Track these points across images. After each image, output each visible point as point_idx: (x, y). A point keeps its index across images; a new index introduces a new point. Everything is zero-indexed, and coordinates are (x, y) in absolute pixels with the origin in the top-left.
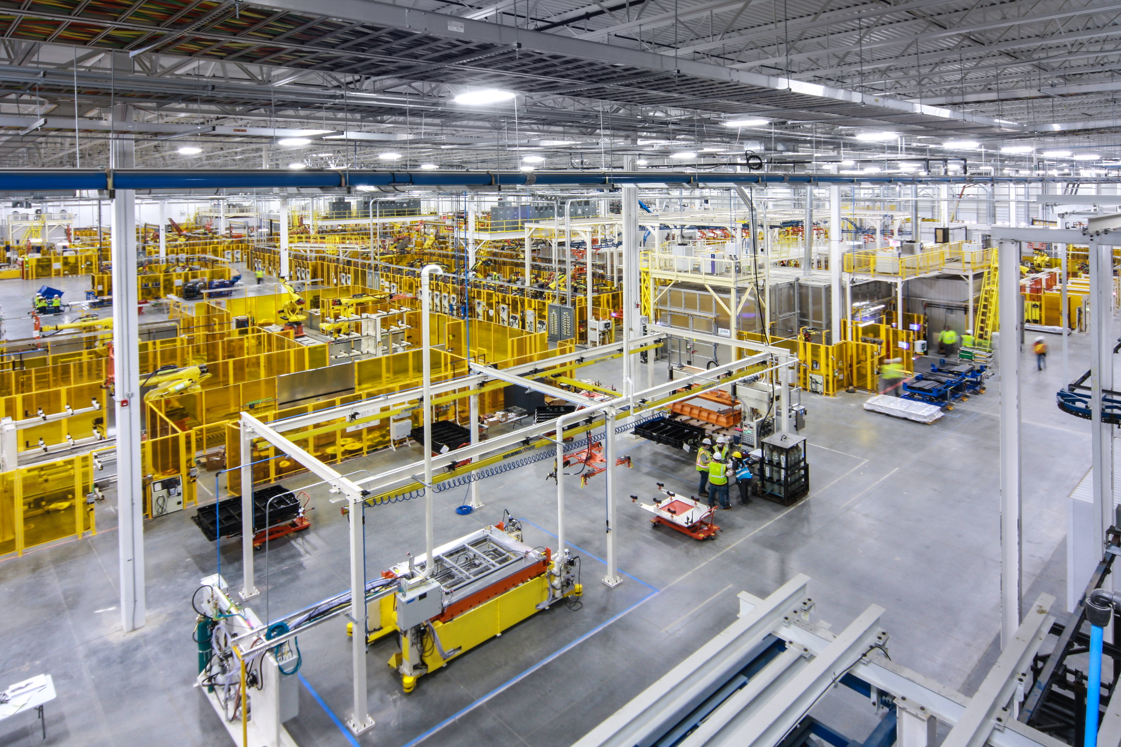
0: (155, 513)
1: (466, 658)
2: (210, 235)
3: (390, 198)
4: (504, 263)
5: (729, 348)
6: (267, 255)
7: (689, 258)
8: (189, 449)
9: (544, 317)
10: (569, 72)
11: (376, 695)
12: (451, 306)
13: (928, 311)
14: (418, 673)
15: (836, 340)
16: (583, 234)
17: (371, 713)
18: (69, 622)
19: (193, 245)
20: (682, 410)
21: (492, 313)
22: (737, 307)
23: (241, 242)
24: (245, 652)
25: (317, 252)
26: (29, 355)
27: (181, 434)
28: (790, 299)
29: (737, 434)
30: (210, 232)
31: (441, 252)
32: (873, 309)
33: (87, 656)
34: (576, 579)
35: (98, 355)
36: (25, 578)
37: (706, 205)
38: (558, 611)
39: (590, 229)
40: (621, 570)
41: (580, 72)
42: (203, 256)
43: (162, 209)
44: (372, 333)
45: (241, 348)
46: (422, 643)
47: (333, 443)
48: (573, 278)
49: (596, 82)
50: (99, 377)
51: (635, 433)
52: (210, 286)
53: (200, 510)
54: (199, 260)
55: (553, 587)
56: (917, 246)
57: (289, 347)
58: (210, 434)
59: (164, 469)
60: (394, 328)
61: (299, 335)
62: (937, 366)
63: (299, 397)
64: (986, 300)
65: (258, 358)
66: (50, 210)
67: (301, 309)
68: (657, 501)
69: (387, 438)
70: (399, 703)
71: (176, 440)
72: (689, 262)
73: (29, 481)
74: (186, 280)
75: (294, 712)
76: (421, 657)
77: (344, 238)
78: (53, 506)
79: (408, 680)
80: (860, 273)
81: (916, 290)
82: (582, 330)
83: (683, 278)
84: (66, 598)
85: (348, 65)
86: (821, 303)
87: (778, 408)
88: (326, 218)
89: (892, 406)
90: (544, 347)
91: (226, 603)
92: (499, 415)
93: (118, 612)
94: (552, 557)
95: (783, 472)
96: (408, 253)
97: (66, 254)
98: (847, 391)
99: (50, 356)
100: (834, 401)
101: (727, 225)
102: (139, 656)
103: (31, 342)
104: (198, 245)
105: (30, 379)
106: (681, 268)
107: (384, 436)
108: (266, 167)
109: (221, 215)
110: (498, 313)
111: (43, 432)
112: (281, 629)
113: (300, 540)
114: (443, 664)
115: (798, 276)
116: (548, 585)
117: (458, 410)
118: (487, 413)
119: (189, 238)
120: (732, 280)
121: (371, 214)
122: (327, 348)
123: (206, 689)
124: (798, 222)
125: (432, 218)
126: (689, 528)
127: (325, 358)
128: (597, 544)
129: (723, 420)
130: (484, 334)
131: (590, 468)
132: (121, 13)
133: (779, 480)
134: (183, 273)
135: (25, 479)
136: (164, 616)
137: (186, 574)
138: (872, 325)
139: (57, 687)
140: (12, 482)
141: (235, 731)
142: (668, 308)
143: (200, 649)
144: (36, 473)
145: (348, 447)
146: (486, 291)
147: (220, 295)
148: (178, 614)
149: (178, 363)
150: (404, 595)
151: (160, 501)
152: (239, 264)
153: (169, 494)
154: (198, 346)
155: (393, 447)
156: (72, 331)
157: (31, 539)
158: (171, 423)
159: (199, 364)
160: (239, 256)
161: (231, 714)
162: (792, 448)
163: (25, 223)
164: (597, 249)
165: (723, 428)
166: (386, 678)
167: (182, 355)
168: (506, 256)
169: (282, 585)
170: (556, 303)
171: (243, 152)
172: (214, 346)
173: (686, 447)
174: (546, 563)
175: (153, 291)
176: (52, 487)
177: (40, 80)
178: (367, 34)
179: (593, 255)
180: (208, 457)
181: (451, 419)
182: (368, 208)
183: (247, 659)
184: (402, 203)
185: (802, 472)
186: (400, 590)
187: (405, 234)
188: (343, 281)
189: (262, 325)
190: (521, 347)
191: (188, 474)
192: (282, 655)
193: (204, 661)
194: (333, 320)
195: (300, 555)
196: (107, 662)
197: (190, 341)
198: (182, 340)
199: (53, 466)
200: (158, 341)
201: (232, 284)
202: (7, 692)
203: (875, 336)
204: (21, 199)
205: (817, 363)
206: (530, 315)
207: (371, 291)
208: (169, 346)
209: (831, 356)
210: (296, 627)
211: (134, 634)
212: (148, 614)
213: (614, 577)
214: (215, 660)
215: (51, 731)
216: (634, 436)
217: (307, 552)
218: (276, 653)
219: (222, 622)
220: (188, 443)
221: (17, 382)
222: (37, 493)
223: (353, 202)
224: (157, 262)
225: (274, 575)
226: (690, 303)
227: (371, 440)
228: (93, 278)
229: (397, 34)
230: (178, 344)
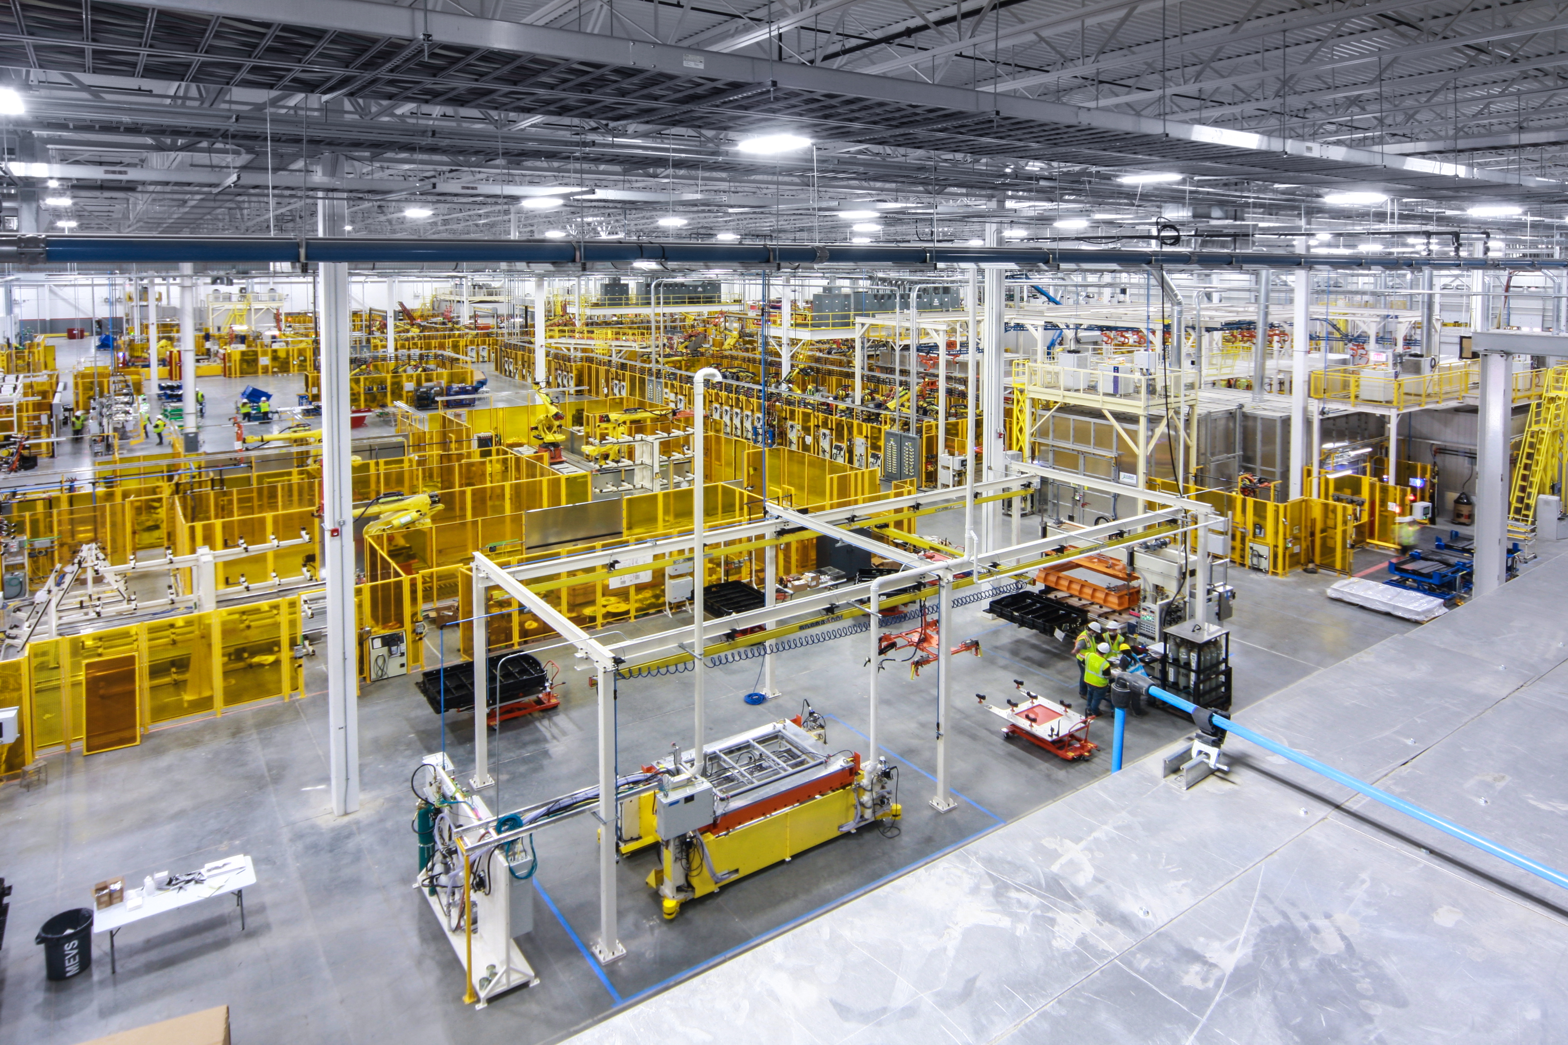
0: (373, 676)
1: (744, 884)
2: (450, 325)
3: (680, 279)
4: (830, 373)
5: (1134, 500)
6: (520, 353)
7: (1082, 371)
8: (414, 600)
9: (879, 448)
10: (857, 115)
11: (630, 919)
12: (755, 429)
13: (1439, 459)
14: (682, 897)
15: (1295, 494)
16: (934, 334)
17: (623, 940)
18: (273, 799)
19: (429, 337)
20: (1057, 583)
21: (809, 440)
22: (1148, 443)
23: (488, 335)
24: (470, 846)
25: (584, 351)
26: (230, 472)
27: (405, 578)
28: (1228, 435)
29: (1133, 621)
30: (450, 322)
31: (746, 354)
32: (1353, 454)
33: (291, 840)
34: (893, 797)
35: (310, 475)
36: (223, 743)
37: (1121, 297)
38: (868, 837)
39: (944, 327)
40: (955, 789)
41: (872, 115)
42: (440, 352)
43: (390, 289)
44: (647, 460)
45: (483, 474)
46: (688, 859)
47: (592, 603)
48: (921, 396)
49: (897, 127)
50: (313, 505)
51: (991, 610)
52: (448, 391)
53: (426, 675)
54: (436, 356)
55: (862, 805)
56: (1425, 363)
57: (542, 475)
58: (442, 583)
59: (385, 623)
60: (676, 456)
61: (555, 460)
62: (1446, 540)
63: (552, 540)
64: (1532, 445)
65: (503, 487)
66: (257, 288)
67: (560, 426)
68: (1012, 704)
69: (661, 600)
70: (657, 932)
71: (399, 585)
72: (1082, 377)
73: (229, 626)
74: (419, 383)
75: (527, 927)
76: (687, 876)
77: (618, 333)
78: (256, 660)
79: (670, 904)
80: (1335, 399)
81: (1422, 426)
82: (930, 468)
83: (1073, 399)
84: (269, 770)
85: (577, 108)
86: (1274, 443)
87: (1193, 586)
88: (596, 305)
89: (1370, 594)
90: (874, 487)
91: (450, 788)
92: (808, 576)
93: (328, 791)
94: (862, 765)
95: (1193, 676)
96: (702, 354)
97: (275, 346)
98: (1306, 570)
99: (254, 474)
100: (1283, 584)
101: (1142, 326)
102: (351, 845)
103: (233, 456)
104: (434, 337)
105: (231, 502)
106: (1070, 384)
107: (657, 597)
108: (514, 235)
109: (464, 299)
110: (816, 440)
111: (246, 568)
112: (513, 822)
113: (546, 722)
114: (714, 888)
115: (1242, 401)
116: (855, 802)
117: (754, 567)
118: (794, 573)
119: (423, 328)
120: (1142, 403)
121: (653, 301)
122: (589, 479)
123: (426, 890)
124: (1251, 323)
125: (736, 308)
126: (1054, 742)
127: (586, 493)
128: (927, 754)
129: (1114, 600)
130: (795, 468)
131: (924, 654)
132: (306, 54)
133: (1187, 687)
134: (415, 374)
135: (224, 624)
136: (381, 800)
137: (408, 753)
138: (1349, 477)
139: (257, 872)
140: (209, 625)
141: (458, 943)
142: (1050, 441)
143: (422, 841)
144: (237, 616)
145: (612, 609)
146: (802, 409)
147: (460, 404)
148: (399, 800)
149: (405, 490)
150: (666, 796)
151: (380, 662)
152: (486, 365)
153: (390, 653)
154: (431, 469)
155: (668, 612)
156: (280, 444)
157: (232, 697)
158: (393, 564)
159: (429, 491)
160: (485, 354)
161: (454, 923)
162: (1208, 643)
163: (227, 306)
164: (956, 355)
165: (1114, 611)
166: (643, 899)
167: (411, 478)
168: (833, 363)
169: (523, 775)
170: (896, 429)
171: (487, 215)
172: (450, 471)
173: (1059, 634)
174: (852, 771)
175: (379, 397)
176: (255, 636)
177: (232, 126)
178: (588, 73)
179: (949, 364)
180: (438, 610)
181: (745, 580)
182: (649, 292)
183: (474, 856)
184: (696, 287)
185: (1222, 678)
186: (661, 788)
187: (701, 329)
188: (616, 391)
189: (511, 446)
190: (843, 489)
191: (414, 631)
192: (514, 854)
193: (426, 857)
194: (597, 441)
195: (545, 740)
196: (314, 849)
197: (421, 462)
198: (410, 461)
199: (257, 611)
200: (382, 461)
201: (475, 390)
202: (203, 871)
203: (1353, 494)
204: (222, 273)
205: (1261, 528)
206: (860, 445)
207: (651, 405)
208: (394, 468)
209: (1282, 519)
210: (531, 822)
211: (346, 819)
212: (362, 796)
213: (945, 799)
214: (438, 857)
215: (251, 922)
216: (990, 616)
217: (554, 737)
218: (507, 851)
219: (446, 810)
220: (414, 592)
221: (216, 505)
222: (237, 641)
223: (632, 284)
224: (384, 359)
225: (513, 762)
226: (1081, 436)
227: (640, 601)
228: (307, 377)
229: (626, 72)
230: (406, 465)
